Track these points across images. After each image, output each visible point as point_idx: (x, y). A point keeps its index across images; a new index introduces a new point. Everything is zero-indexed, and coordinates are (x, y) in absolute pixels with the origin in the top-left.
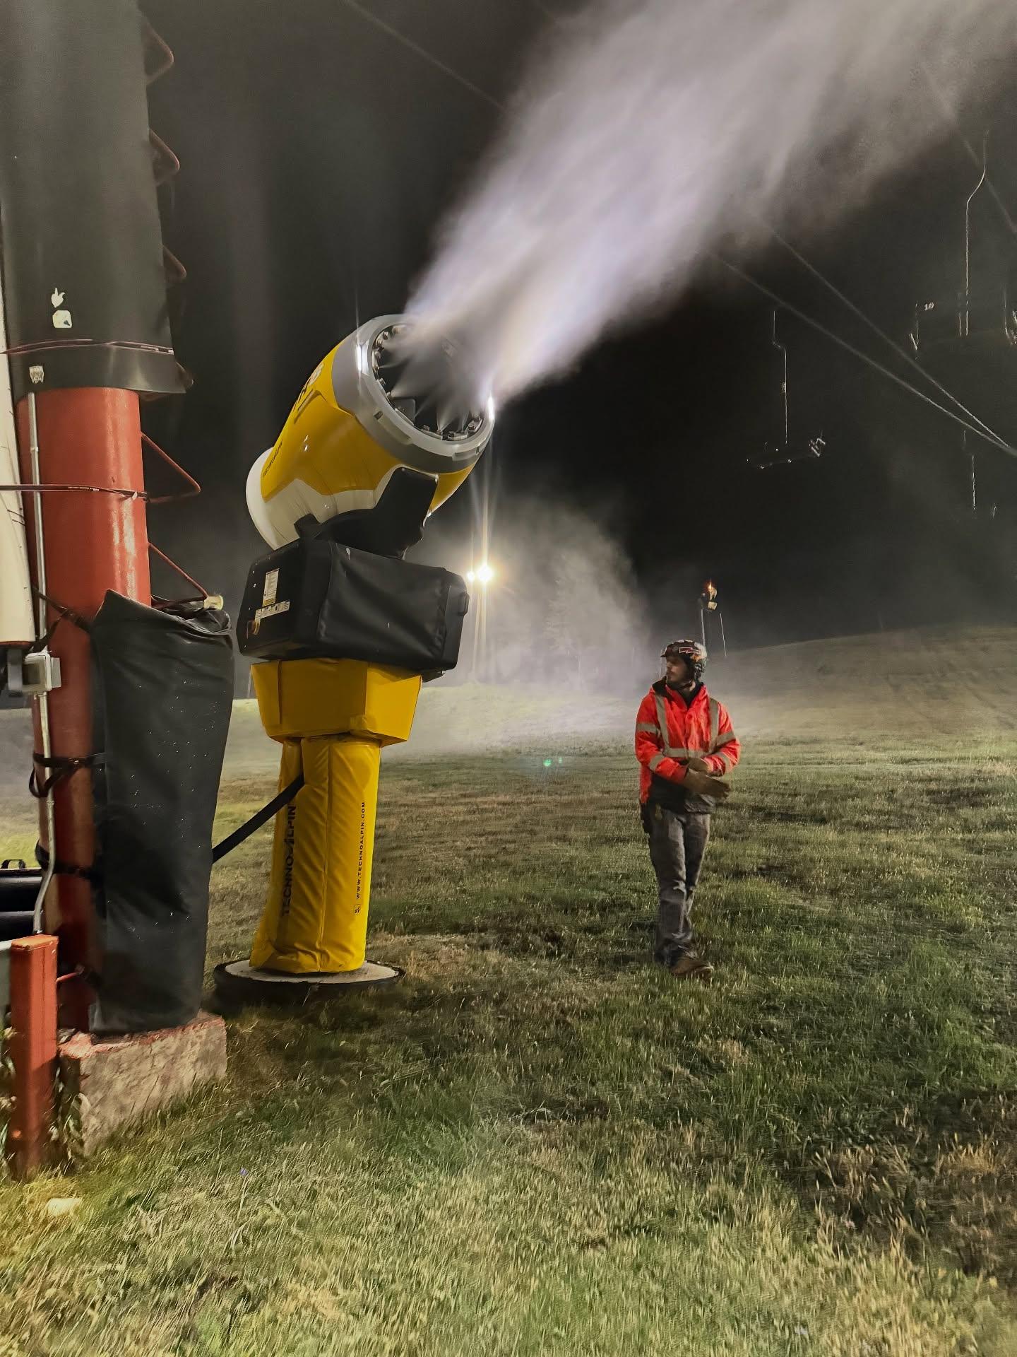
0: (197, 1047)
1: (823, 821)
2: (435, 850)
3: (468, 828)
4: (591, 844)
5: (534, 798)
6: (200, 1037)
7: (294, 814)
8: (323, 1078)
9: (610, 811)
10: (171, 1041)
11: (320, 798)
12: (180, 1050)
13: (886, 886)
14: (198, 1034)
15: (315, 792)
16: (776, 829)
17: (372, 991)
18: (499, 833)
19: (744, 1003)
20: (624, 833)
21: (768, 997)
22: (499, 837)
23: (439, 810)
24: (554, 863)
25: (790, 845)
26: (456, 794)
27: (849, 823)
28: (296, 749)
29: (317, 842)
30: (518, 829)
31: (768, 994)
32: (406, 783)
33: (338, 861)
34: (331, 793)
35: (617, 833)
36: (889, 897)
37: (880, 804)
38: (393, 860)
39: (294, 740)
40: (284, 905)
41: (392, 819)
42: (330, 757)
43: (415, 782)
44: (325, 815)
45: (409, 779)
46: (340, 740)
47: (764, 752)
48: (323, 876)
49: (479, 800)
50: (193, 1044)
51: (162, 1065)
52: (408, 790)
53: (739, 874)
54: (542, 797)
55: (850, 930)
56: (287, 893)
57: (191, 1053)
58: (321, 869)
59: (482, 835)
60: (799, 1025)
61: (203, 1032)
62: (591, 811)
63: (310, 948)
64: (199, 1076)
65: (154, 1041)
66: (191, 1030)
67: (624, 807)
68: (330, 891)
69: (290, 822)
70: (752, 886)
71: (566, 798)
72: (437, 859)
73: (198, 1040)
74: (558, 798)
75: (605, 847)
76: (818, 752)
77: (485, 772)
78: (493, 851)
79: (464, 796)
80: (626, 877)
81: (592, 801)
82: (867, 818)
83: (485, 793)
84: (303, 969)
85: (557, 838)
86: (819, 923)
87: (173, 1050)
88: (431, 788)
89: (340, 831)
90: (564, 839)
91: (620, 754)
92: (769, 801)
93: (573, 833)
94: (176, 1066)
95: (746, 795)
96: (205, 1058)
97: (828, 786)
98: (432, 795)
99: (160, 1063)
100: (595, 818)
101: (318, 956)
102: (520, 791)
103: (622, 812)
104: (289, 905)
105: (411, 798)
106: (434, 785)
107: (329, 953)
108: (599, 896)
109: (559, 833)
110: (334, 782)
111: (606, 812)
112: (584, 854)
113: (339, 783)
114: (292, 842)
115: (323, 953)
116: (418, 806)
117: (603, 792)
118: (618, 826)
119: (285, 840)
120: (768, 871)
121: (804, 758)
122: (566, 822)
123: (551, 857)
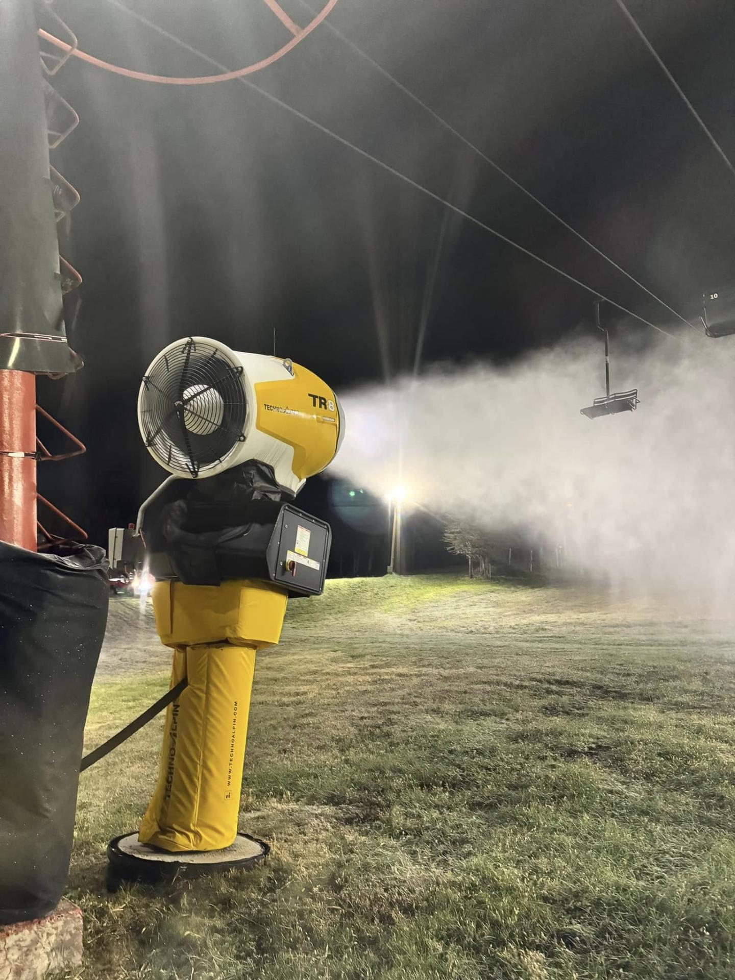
0: (53, 939)
1: (649, 699)
2: (336, 718)
3: (365, 697)
4: (458, 718)
5: (424, 670)
6: (56, 928)
7: (178, 711)
8: (162, 970)
9: (479, 686)
10: (26, 935)
11: (199, 698)
12: (35, 942)
13: (693, 772)
14: (54, 926)
15: (195, 693)
16: (609, 708)
17: (233, 872)
18: (389, 703)
19: (554, 902)
20: (488, 707)
21: (576, 896)
22: (387, 708)
23: (350, 679)
24: (424, 736)
25: (619, 725)
26: (367, 664)
27: (670, 702)
28: (182, 655)
29: (194, 735)
30: (404, 701)
31: (577, 892)
32: (332, 654)
33: (211, 752)
34: (208, 693)
35: (482, 706)
36: (694, 784)
37: (696, 685)
38: (302, 726)
39: (181, 647)
40: (167, 790)
41: (314, 686)
42: (209, 663)
43: (339, 654)
44: (202, 712)
45: (335, 651)
46: (218, 647)
47: (610, 633)
48: (198, 766)
49: (383, 670)
50: (49, 935)
51: (15, 957)
52: (334, 660)
53: (571, 754)
54: (430, 670)
55: (658, 821)
56: (170, 779)
57: (47, 943)
58: (196, 759)
59: (375, 705)
60: (602, 933)
61: (60, 924)
62: (463, 686)
63: (185, 829)
64: (53, 965)
65: (8, 935)
66: (47, 923)
67: (489, 683)
68: (205, 780)
69: (174, 719)
70: (580, 768)
71: (446, 673)
72: (335, 727)
73: (55, 932)
74: (442, 671)
75: (470, 722)
76: (652, 634)
77: (392, 646)
78: (380, 722)
79: (373, 667)
80: (480, 753)
81: (467, 676)
82: (685, 698)
83: (388, 665)
84: (178, 847)
85: (432, 710)
86: (632, 810)
87: (28, 942)
88: (350, 659)
89: (213, 726)
90: (437, 711)
91: (497, 632)
92: (606, 680)
93: (447, 706)
94: (31, 957)
95: (589, 674)
96: (60, 947)
97: (654, 667)
98: (349, 665)
99: (14, 955)
100: (465, 692)
101: (191, 836)
102: (415, 663)
103: (488, 688)
104: (170, 790)
105: (333, 667)
106: (353, 657)
107: (201, 833)
108: (453, 772)
109: (435, 706)
110: (211, 686)
111: (476, 687)
112: (452, 727)
113: (216, 686)
114: (175, 735)
115: (196, 834)
116: (337, 675)
117: (478, 667)
118: (483, 701)
119: (171, 733)
120: (596, 751)
121: (639, 640)
122: (443, 696)
123: (423, 729)
